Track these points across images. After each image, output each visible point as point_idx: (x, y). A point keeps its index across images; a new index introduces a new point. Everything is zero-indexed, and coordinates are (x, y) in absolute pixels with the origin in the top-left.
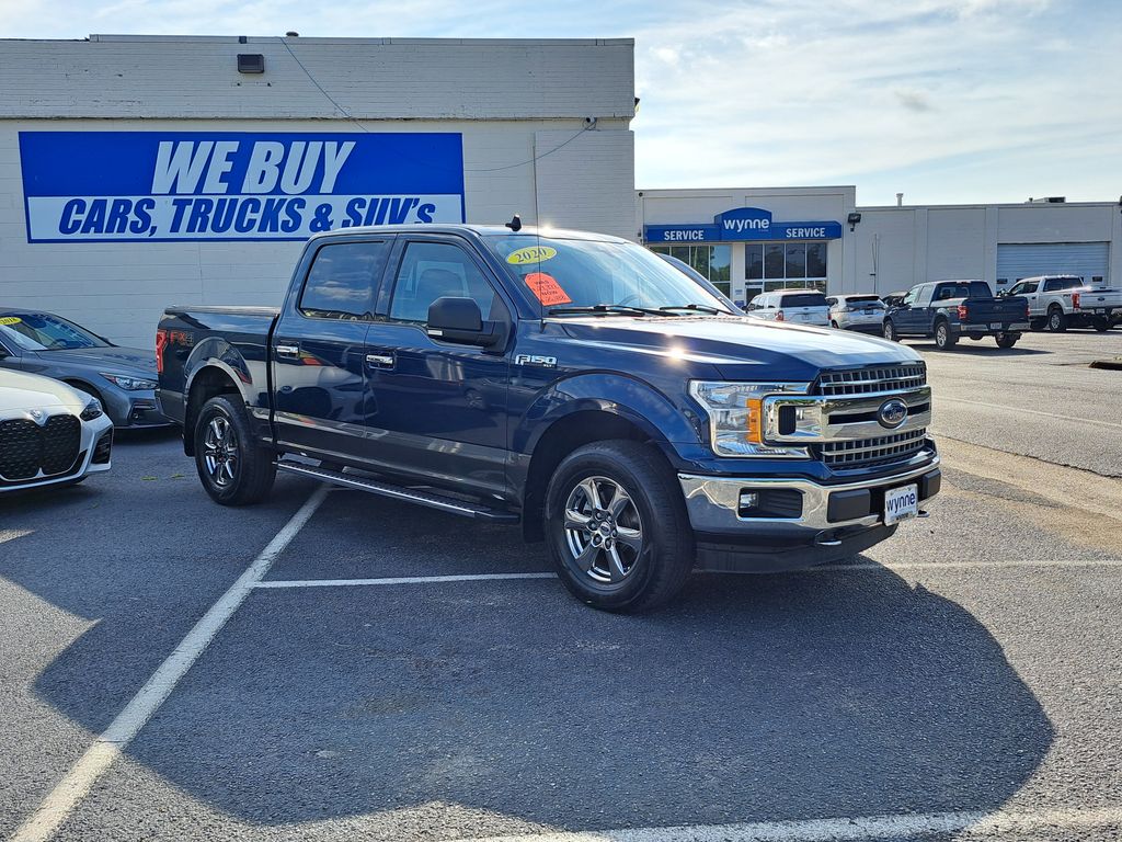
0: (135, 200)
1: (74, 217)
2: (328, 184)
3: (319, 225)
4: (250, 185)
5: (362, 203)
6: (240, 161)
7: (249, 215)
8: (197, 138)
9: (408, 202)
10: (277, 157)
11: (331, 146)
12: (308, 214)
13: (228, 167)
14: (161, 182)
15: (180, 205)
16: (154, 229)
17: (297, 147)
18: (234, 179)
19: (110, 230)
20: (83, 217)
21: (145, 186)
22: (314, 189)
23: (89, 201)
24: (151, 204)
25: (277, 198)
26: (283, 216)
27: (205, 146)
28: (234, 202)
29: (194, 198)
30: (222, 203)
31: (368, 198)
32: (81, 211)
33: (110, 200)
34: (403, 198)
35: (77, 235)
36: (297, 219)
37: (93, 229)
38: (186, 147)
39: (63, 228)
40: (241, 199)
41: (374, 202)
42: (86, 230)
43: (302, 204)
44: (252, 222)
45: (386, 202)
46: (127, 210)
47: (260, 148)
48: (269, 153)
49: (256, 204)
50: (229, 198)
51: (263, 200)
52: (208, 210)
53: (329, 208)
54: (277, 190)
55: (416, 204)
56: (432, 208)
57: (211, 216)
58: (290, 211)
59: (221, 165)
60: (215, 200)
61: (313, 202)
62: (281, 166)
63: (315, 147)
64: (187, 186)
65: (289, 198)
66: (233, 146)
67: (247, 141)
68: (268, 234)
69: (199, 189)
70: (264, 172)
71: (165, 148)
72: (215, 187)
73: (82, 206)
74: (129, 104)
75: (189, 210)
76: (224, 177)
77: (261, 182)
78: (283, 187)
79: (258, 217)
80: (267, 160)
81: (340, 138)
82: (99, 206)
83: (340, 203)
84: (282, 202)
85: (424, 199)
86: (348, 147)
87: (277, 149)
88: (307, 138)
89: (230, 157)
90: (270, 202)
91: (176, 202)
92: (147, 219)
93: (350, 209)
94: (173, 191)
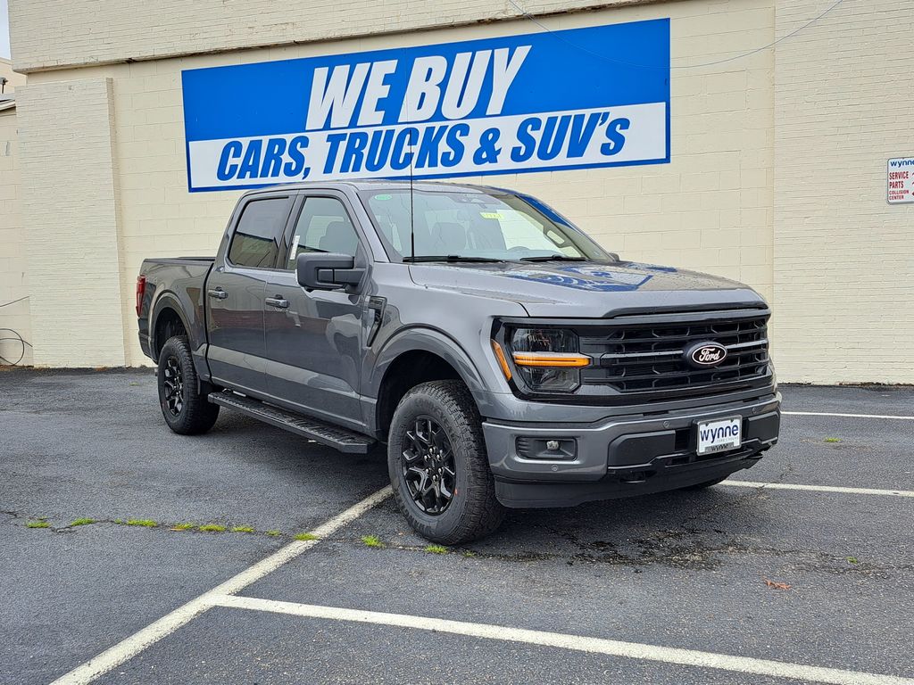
0: (289, 138)
1: (232, 161)
2: (496, 103)
3: (484, 155)
4: (408, 112)
5: (536, 124)
6: (398, 83)
7: (406, 149)
8: (353, 60)
9: (594, 118)
10: (438, 76)
11: (501, 54)
12: (471, 143)
13: (384, 91)
14: (315, 118)
15: (334, 140)
16: (307, 170)
17: (462, 59)
18: (390, 107)
19: (264, 174)
20: (239, 161)
21: (297, 121)
22: (480, 111)
23: (245, 142)
24: (305, 142)
25: (437, 125)
26: (443, 147)
27: (362, 69)
28: (390, 133)
29: (349, 131)
30: (377, 135)
31: (544, 117)
32: (237, 155)
33: (265, 140)
34: (588, 113)
35: (234, 181)
36: (459, 149)
37: (248, 174)
38: (341, 71)
39: (221, 175)
40: (398, 129)
41: (552, 121)
42: (241, 176)
43: (465, 130)
44: (409, 156)
45: (566, 119)
46: (281, 151)
47: (421, 65)
48: (430, 71)
49: (413, 133)
50: (384, 129)
51: (422, 128)
52: (363, 145)
53: (496, 132)
54: (438, 116)
55: (604, 121)
56: (625, 123)
57: (366, 151)
58: (452, 142)
59: (378, 91)
60: (370, 132)
61: (478, 127)
62: (443, 86)
63: (483, 57)
64: (341, 119)
65: (451, 124)
66: (390, 66)
67: (406, 59)
68: (426, 170)
69: (353, 123)
70: (423, 95)
71: (320, 74)
72: (371, 116)
73: (238, 146)
74: (284, 27)
75: (343, 145)
76: (381, 105)
77: (420, 107)
78: (445, 112)
79: (416, 149)
80: (427, 79)
81: (511, 43)
82: (255, 146)
83: (510, 127)
84: (443, 129)
85: (615, 112)
86: (522, 52)
87: (439, 63)
88: (473, 47)
89: (387, 79)
90: (429, 131)
91: (330, 138)
92: (300, 159)
93: (522, 134)
94: (327, 126)
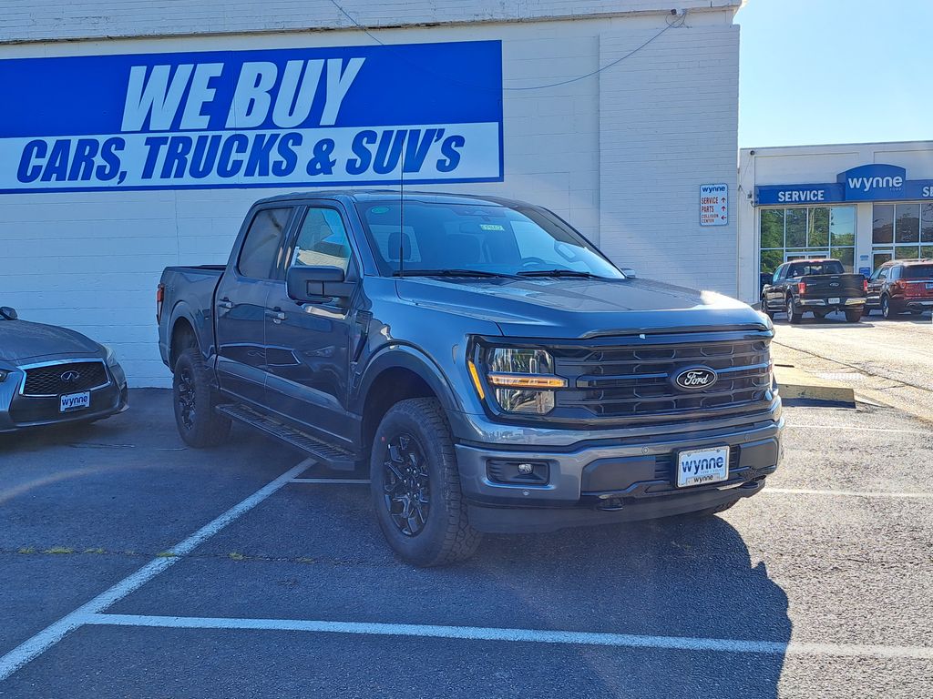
0: (102, 139)
1: (34, 161)
2: (330, 113)
3: (318, 166)
4: (236, 117)
5: (372, 137)
6: (225, 86)
7: (234, 156)
8: (174, 60)
9: (430, 134)
10: (268, 82)
11: (334, 65)
12: (305, 153)
13: (210, 95)
14: (132, 117)
15: (154, 144)
16: (123, 175)
17: (294, 67)
18: (217, 111)
19: (73, 177)
20: (44, 162)
21: (113, 122)
22: (313, 120)
23: (51, 141)
24: (120, 144)
25: (268, 133)
26: (274, 156)
27: (184, 70)
28: (217, 139)
29: (170, 135)
30: (202, 140)
31: (380, 131)
32: (41, 154)
33: (74, 140)
34: (423, 128)
35: (37, 184)
36: (292, 159)
37: (54, 176)
38: (161, 71)
39: (22, 176)
40: (225, 135)
41: (387, 135)
42: (46, 178)
43: (298, 140)
44: (238, 164)
45: (401, 134)
46: (93, 153)
47: (249, 70)
48: (259, 76)
49: (243, 141)
50: (210, 134)
51: (251, 136)
52: (186, 150)
53: (330, 143)
54: (269, 123)
55: (439, 137)
56: (460, 141)
57: (190, 157)
58: (283, 150)
59: (203, 94)
60: (195, 137)
61: (311, 137)
62: (274, 93)
63: (315, 66)
64: (161, 122)
65: (283, 133)
66: (216, 69)
67: (232, 62)
68: (256, 179)
69: (175, 125)
70: (252, 101)
71: (137, 73)
72: (195, 121)
73: (42, 148)
74: (96, 20)
75: (164, 150)
76: (206, 108)
77: (249, 113)
78: (276, 119)
79: (245, 157)
80: (257, 85)
81: (346, 54)
82: (62, 147)
83: (344, 138)
84: (274, 137)
85: (451, 130)
86: (356, 64)
87: (269, 70)
88: (306, 55)
89: (212, 82)
90: (259, 138)
91: (148, 141)
92: (115, 162)
93: (357, 145)
94: (146, 128)
